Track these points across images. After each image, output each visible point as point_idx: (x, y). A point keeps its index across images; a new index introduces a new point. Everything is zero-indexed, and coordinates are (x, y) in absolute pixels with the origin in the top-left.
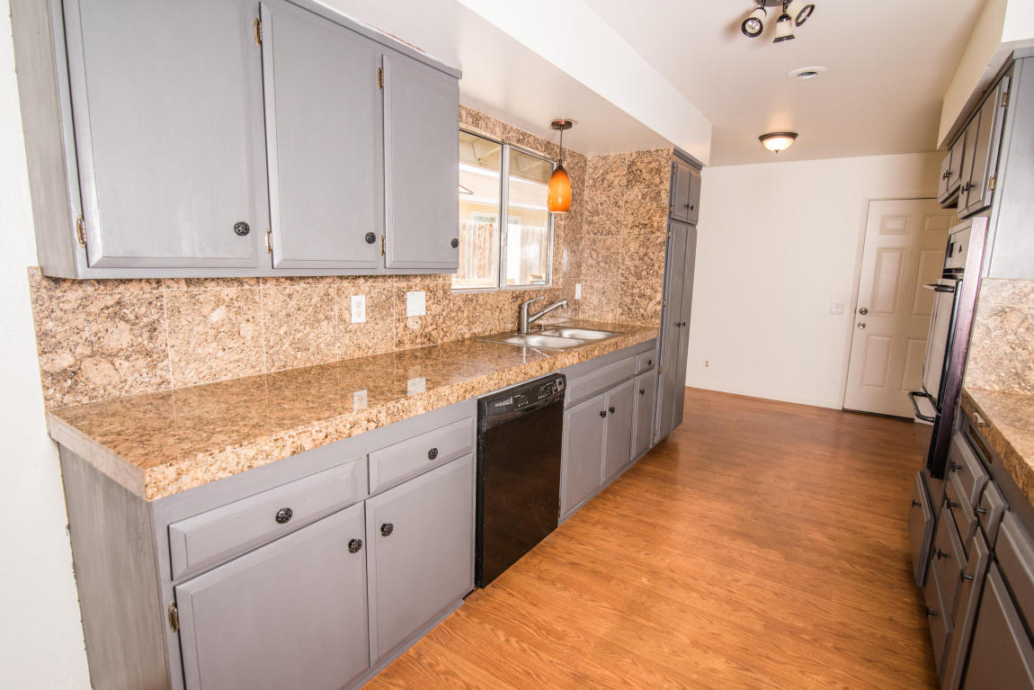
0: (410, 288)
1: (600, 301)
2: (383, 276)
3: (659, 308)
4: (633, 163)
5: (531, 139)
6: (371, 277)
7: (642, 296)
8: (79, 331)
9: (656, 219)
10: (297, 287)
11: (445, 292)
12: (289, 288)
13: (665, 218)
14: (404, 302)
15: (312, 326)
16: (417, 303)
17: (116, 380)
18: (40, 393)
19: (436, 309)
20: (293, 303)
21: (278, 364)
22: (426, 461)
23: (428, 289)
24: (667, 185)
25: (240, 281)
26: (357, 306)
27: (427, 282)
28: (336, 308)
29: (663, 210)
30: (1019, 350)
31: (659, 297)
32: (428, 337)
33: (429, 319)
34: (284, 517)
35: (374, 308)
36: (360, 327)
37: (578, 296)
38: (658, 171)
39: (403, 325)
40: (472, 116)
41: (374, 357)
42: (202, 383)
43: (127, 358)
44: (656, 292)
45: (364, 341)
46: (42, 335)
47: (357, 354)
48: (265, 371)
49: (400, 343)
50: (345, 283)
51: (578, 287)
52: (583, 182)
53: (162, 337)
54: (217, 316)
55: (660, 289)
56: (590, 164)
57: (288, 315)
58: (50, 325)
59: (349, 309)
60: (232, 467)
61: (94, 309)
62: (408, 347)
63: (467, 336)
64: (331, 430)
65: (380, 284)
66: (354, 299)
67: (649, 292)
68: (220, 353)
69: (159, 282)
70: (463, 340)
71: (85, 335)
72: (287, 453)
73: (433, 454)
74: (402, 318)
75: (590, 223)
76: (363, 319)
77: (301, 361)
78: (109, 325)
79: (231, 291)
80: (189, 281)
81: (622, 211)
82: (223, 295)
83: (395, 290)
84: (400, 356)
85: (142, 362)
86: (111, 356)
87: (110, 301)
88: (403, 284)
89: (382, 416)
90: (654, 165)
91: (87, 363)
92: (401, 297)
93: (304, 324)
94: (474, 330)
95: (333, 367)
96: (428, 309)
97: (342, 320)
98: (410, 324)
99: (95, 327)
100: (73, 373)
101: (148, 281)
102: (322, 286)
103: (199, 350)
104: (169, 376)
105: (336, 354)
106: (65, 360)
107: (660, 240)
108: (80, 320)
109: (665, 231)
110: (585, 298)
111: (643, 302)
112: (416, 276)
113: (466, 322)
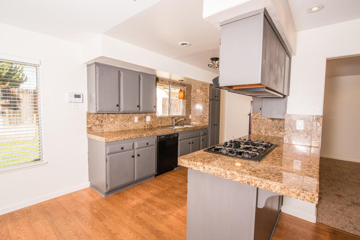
0: (147, 116)
1: (195, 119)
2: (141, 113)
3: (208, 120)
4: (201, 87)
5: (176, 83)
6: (139, 113)
7: (204, 118)
8: (92, 121)
9: (207, 100)
10: (125, 115)
11: (155, 116)
12: (123, 115)
13: (209, 100)
14: (146, 118)
15: (127, 122)
16: (148, 119)
17: (96, 129)
18: (86, 131)
19: (153, 120)
20: (124, 118)
21: (121, 129)
22: (146, 145)
23: (151, 116)
24: (209, 92)
25: (115, 113)
26: (136, 119)
27: (151, 114)
28: (132, 119)
29: (208, 98)
30: (259, 126)
31: (208, 118)
32: (151, 126)
33: (151, 122)
34: (122, 148)
35: (140, 119)
36: (137, 123)
37: (190, 118)
38: (207, 89)
39: (145, 123)
40: (161, 80)
41: (139, 129)
42: (109, 131)
43: (98, 126)
44: (207, 117)
45: (137, 126)
46: (87, 122)
47: (136, 128)
48: (119, 130)
49: (145, 126)
50: (134, 114)
51: (190, 116)
52: (191, 91)
53: (103, 123)
54: (112, 120)
55: (208, 116)
56: (192, 87)
57: (123, 120)
58: (88, 120)
59: (134, 119)
60: (115, 140)
61: (94, 118)
62: (146, 127)
63: (160, 126)
64: (129, 137)
65: (141, 114)
66: (135, 117)
67: (206, 117)
68: (112, 126)
69: (103, 114)
70: (159, 127)
71: (93, 122)
72: (123, 139)
73: (147, 144)
74: (145, 121)
75: (193, 101)
76: (137, 121)
77: (125, 129)
78: (96, 120)
79: (114, 116)
80: (108, 114)
81: (200, 98)
82: (113, 116)
83: (144, 116)
84: (145, 129)
85: (100, 127)
86: (96, 126)
87: (96, 117)
88: (146, 115)
89: (138, 136)
90: (206, 87)
91: (93, 126)
92: (145, 117)
93: (126, 122)
94: (162, 125)
95: (131, 130)
96: (151, 120)
97: (133, 121)
98: (147, 123)
99: (94, 121)
100: (91, 128)
101: (102, 114)
102: (130, 115)
103: (109, 125)
104: (104, 130)
105: (132, 128)
106: (90, 126)
107: (208, 105)
108: (92, 120)
109: (209, 102)
110: (192, 118)
111: (205, 119)
112: (148, 113)
113: (160, 123)
